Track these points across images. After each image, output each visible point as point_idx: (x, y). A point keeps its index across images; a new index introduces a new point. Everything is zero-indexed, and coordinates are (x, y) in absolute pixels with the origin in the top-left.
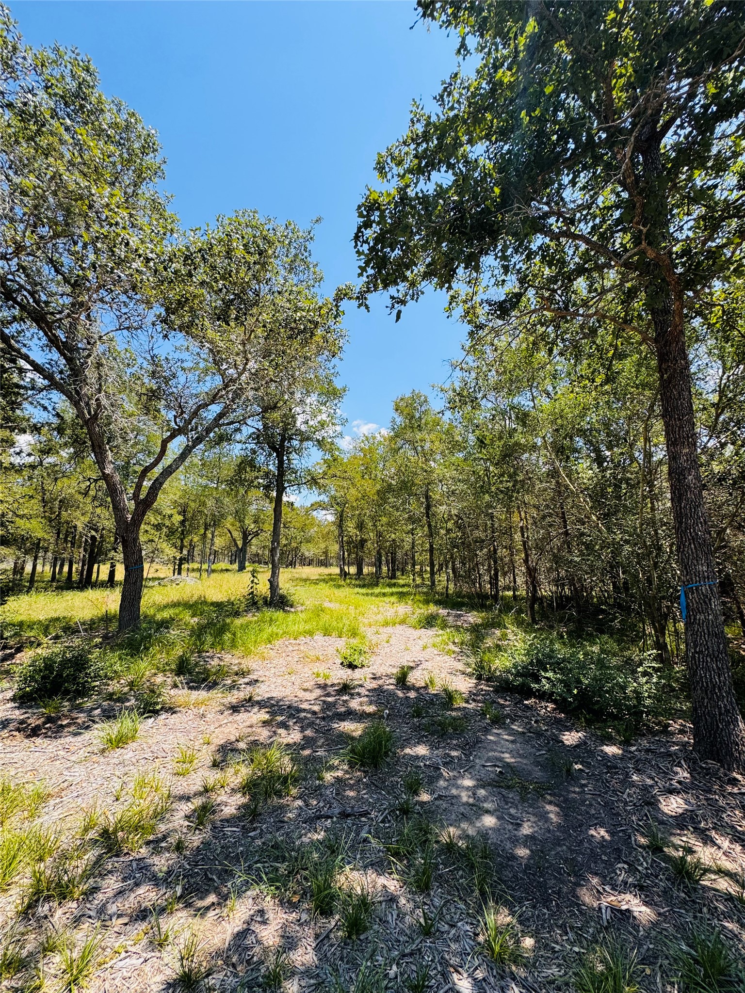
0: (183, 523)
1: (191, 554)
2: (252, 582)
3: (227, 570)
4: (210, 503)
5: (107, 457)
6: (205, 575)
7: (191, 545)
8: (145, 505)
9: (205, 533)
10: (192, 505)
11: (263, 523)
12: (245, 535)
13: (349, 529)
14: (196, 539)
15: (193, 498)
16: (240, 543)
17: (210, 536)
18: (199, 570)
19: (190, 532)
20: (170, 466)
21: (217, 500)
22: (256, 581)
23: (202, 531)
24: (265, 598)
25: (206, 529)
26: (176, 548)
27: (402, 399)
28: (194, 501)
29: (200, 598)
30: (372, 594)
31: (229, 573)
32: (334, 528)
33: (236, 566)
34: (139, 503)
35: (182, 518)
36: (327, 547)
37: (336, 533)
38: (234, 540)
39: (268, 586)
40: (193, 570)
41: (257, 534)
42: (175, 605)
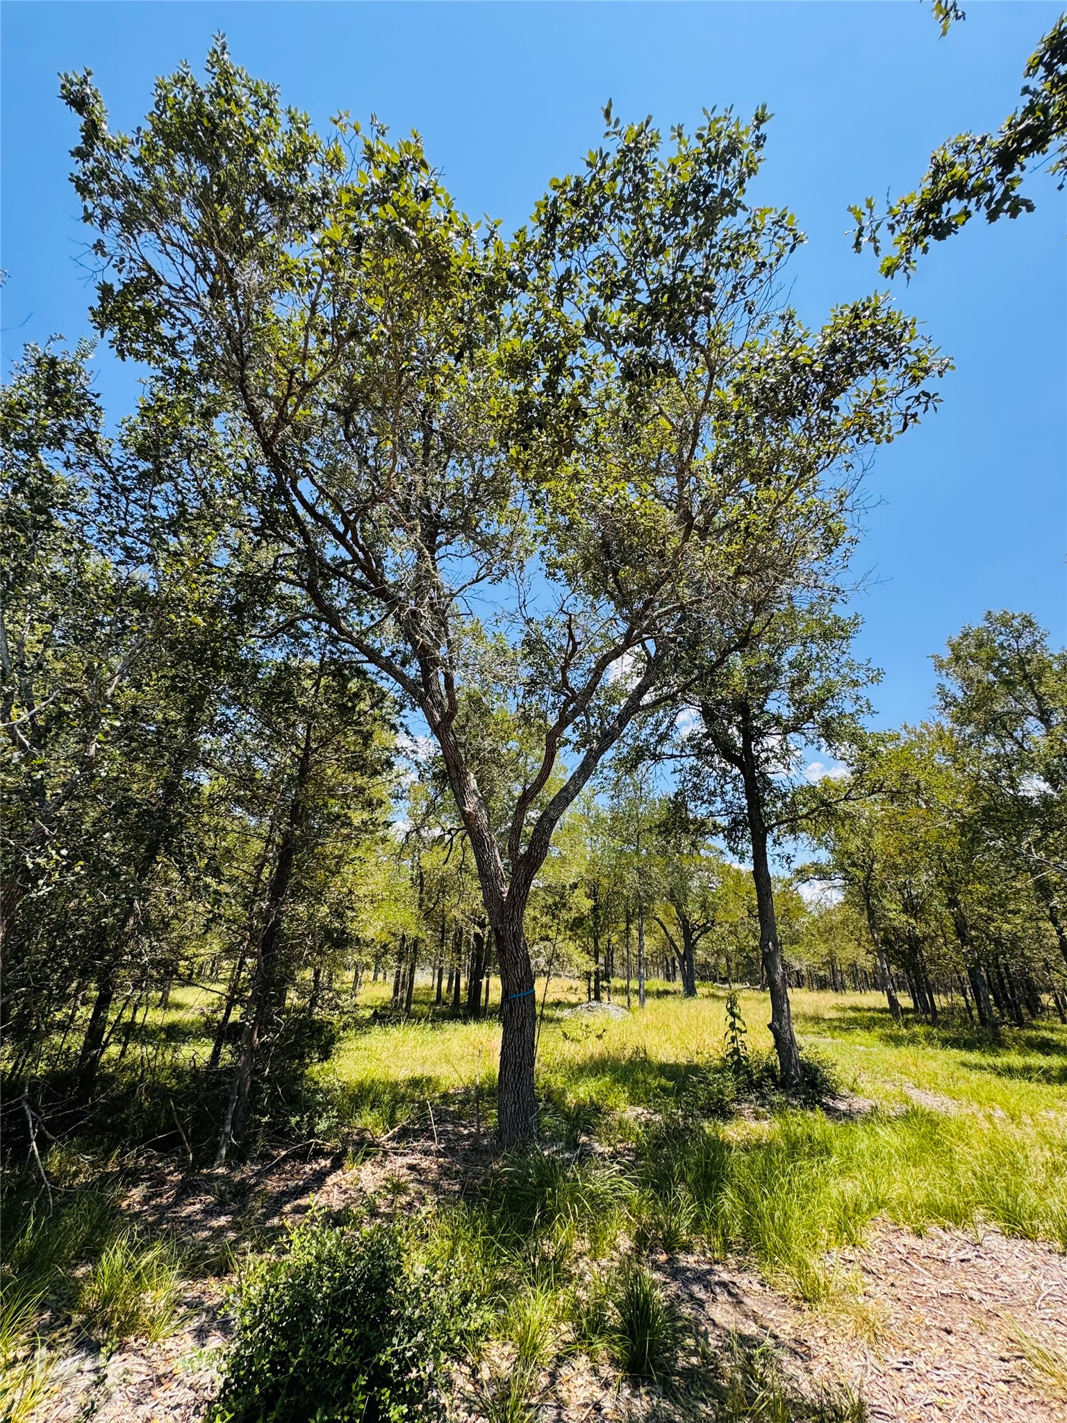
0: (594, 909)
1: (609, 963)
2: (732, 1025)
3: (666, 993)
4: (631, 877)
5: (467, 784)
6: (635, 1000)
7: (608, 949)
8: (528, 865)
9: (628, 929)
10: (605, 882)
11: (715, 910)
12: (687, 930)
13: (891, 915)
14: (615, 939)
15: (605, 871)
16: (680, 944)
17: (635, 933)
18: (625, 991)
19: (605, 927)
20: (565, 789)
21: (641, 872)
22: (738, 1024)
23: (623, 926)
24: (769, 1069)
25: (629, 922)
26: (588, 953)
27: (966, 635)
28: (608, 876)
29: (637, 1053)
30: (994, 1068)
31: (670, 998)
32: (853, 913)
33: (678, 985)
34: (519, 862)
35: (592, 903)
36: (831, 953)
37: (864, 921)
38: (672, 942)
39: (771, 1041)
40: (616, 991)
41: (705, 930)
42: (597, 1067)
